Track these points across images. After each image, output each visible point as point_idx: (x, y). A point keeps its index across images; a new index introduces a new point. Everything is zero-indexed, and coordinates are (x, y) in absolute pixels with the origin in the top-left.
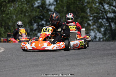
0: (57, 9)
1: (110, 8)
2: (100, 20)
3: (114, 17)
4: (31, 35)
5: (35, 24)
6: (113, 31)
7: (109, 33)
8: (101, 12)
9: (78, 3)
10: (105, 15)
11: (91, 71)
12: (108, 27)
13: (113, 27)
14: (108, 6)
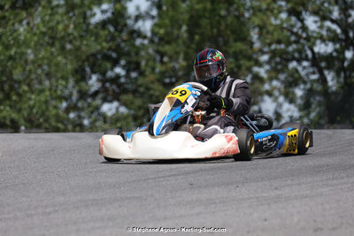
0: (162, 31)
1: (321, 27)
2: (293, 64)
3: (335, 54)
4: (82, 109)
5: (94, 77)
6: (333, 97)
7: (319, 104)
8: (293, 38)
9: (223, 13)
10: (306, 48)
11: (265, 220)
12: (315, 85)
13: (330, 83)
14: (316, 22)
